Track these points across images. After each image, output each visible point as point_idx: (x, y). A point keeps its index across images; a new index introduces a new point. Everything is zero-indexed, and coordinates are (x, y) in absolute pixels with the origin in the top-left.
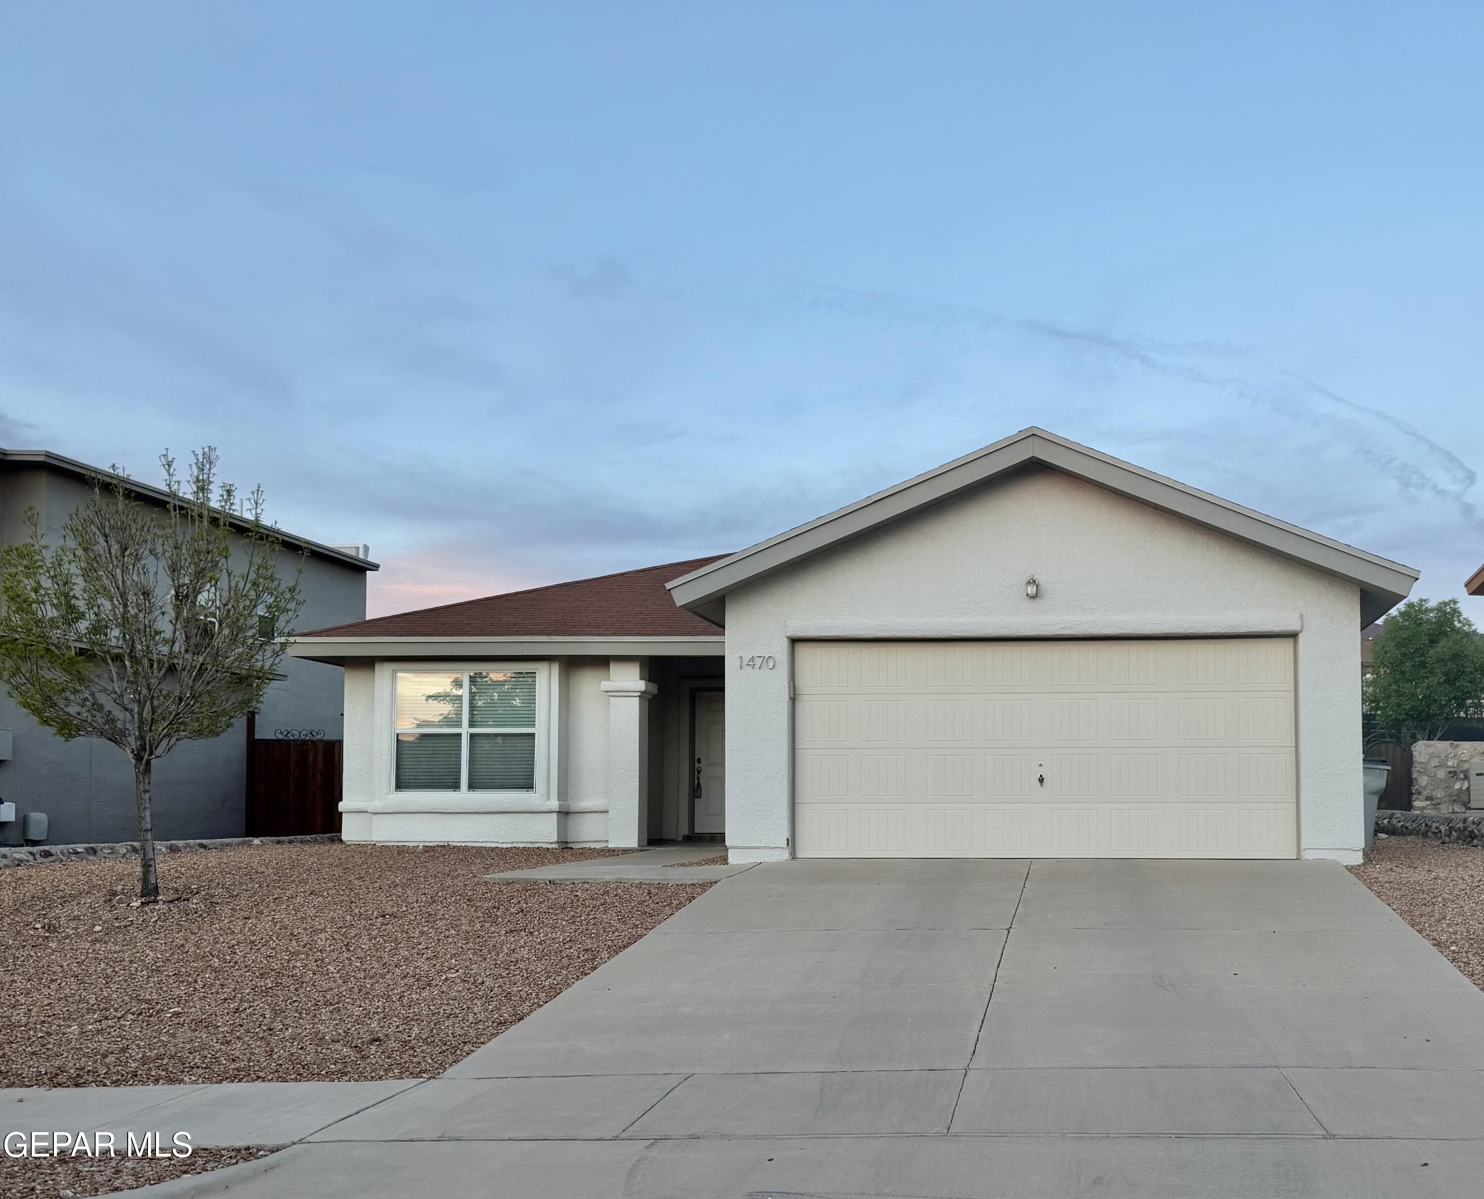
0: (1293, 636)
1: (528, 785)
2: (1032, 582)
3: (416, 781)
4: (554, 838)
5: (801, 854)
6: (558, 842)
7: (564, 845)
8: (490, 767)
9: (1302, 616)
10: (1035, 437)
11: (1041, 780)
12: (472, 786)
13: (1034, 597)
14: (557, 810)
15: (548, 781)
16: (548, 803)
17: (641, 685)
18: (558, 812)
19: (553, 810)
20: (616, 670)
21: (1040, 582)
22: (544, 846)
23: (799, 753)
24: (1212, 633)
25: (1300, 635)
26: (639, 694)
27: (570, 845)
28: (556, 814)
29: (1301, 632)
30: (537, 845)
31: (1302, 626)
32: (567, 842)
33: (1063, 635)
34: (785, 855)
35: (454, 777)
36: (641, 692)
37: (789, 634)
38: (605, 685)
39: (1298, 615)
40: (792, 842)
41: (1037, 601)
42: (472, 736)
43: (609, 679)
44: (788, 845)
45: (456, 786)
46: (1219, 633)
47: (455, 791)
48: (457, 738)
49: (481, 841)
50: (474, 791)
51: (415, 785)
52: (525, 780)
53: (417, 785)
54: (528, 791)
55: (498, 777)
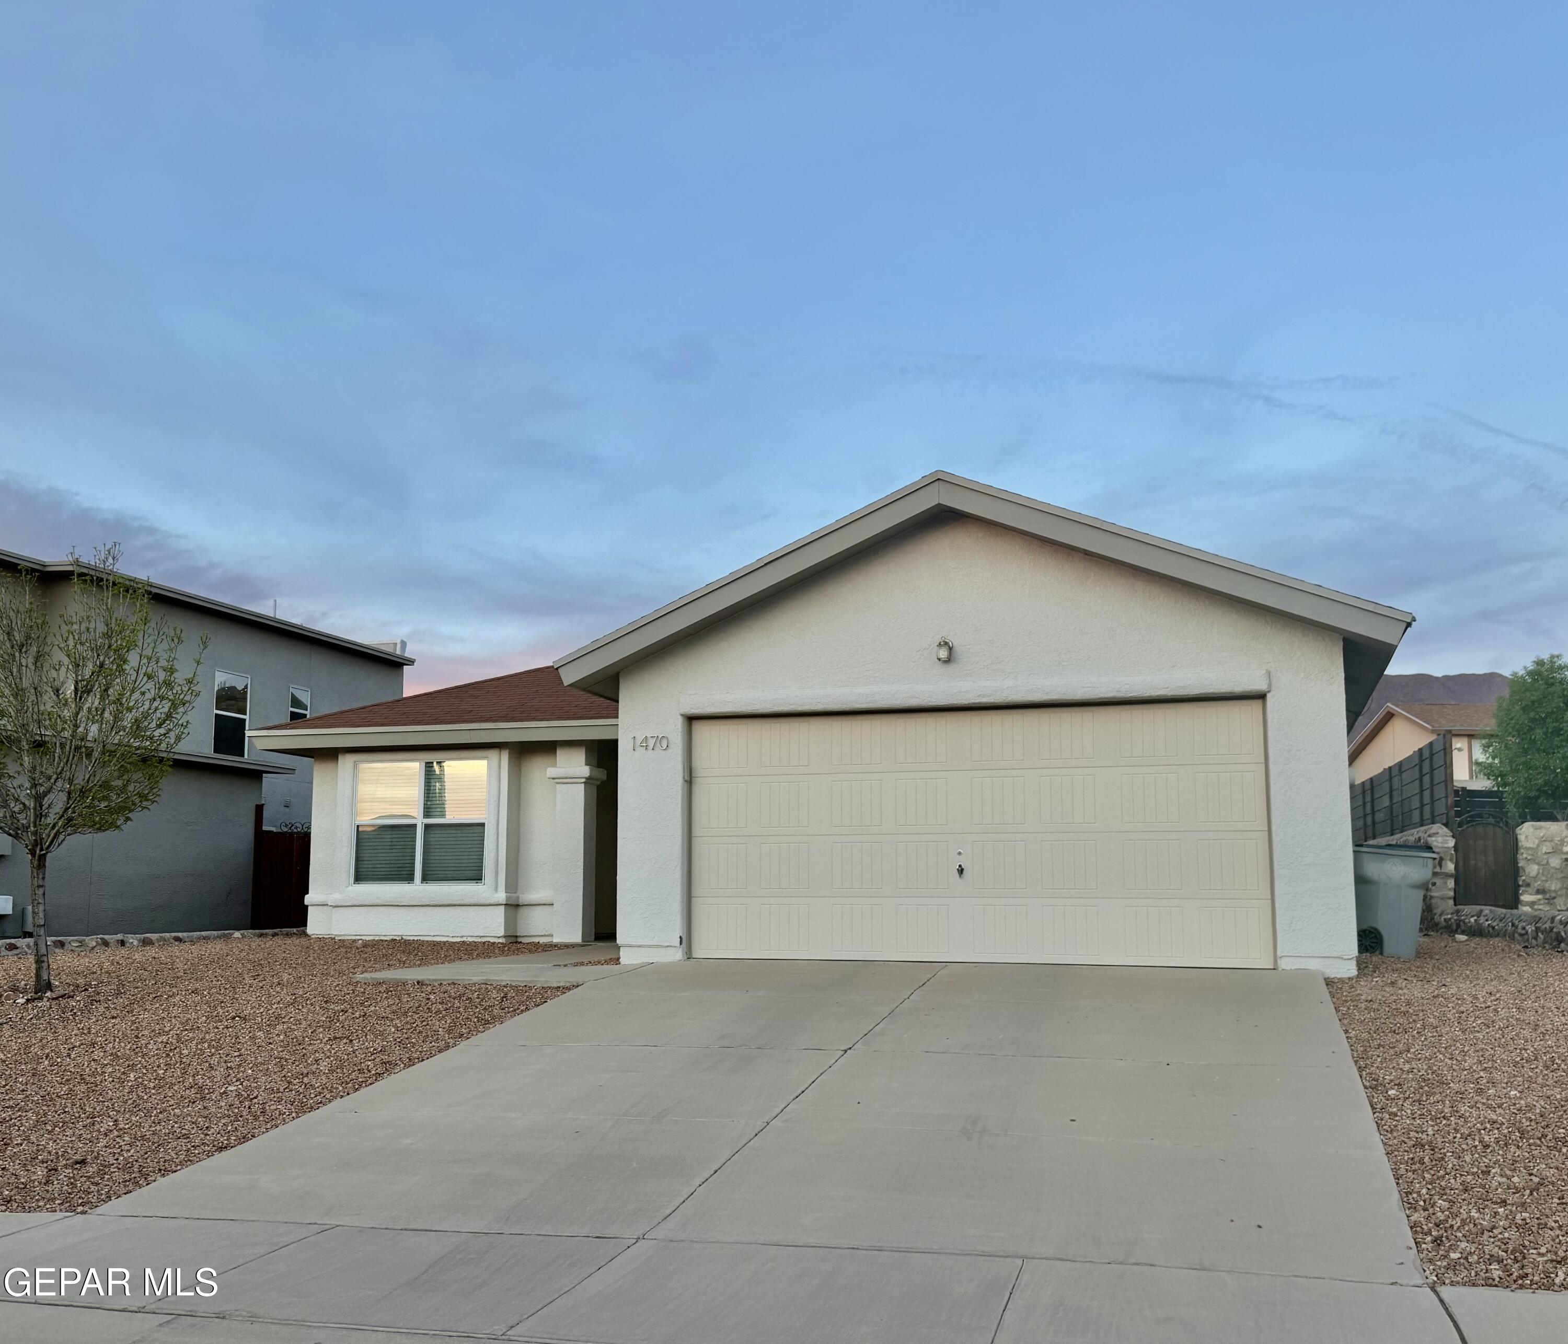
0: (1261, 697)
1: (478, 878)
2: (945, 644)
3: (374, 873)
4: (501, 932)
5: (698, 953)
6: (505, 937)
7: (513, 940)
8: (443, 858)
9: (1269, 674)
10: (940, 482)
11: (961, 871)
12: (425, 879)
13: (948, 661)
14: (504, 903)
15: (497, 872)
16: (496, 895)
17: (585, 771)
18: (505, 905)
19: (500, 902)
20: (562, 756)
21: (955, 644)
22: (492, 940)
23: (694, 840)
24: (1157, 696)
25: (1268, 696)
26: (584, 780)
27: (519, 940)
28: (503, 907)
29: (1269, 692)
30: (484, 940)
31: (1270, 685)
32: (517, 937)
33: (980, 703)
34: (677, 955)
35: (409, 869)
36: (587, 779)
37: (682, 712)
38: (551, 772)
39: (1264, 672)
40: (687, 941)
41: (951, 668)
42: (427, 827)
43: (554, 765)
44: (681, 943)
45: (410, 878)
46: (1167, 696)
47: (409, 883)
48: (412, 829)
49: (432, 935)
50: (427, 883)
51: (373, 877)
52: (475, 872)
53: (375, 877)
54: (477, 883)
55: (450, 869)
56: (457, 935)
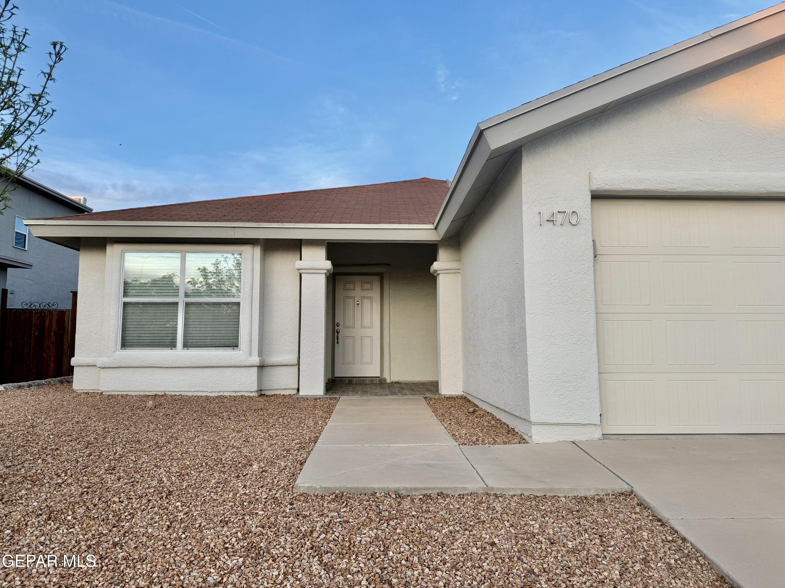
1: (235, 345)
3: (139, 341)
4: (254, 388)
6: (256, 391)
7: (262, 393)
8: (202, 329)
12: (186, 345)
14: (258, 365)
15: (251, 341)
16: (251, 359)
17: (328, 265)
18: (258, 367)
19: (255, 364)
20: (307, 251)
22: (246, 394)
26: (325, 271)
27: (266, 393)
28: (256, 368)
30: (240, 394)
32: (264, 391)
35: (171, 338)
36: (327, 270)
38: (298, 264)
42: (187, 304)
43: (301, 259)
45: (172, 345)
47: (171, 349)
48: (175, 306)
49: (193, 390)
50: (188, 349)
51: (138, 344)
52: (231, 340)
53: (140, 344)
54: (233, 349)
55: (209, 338)
56: (215, 390)
